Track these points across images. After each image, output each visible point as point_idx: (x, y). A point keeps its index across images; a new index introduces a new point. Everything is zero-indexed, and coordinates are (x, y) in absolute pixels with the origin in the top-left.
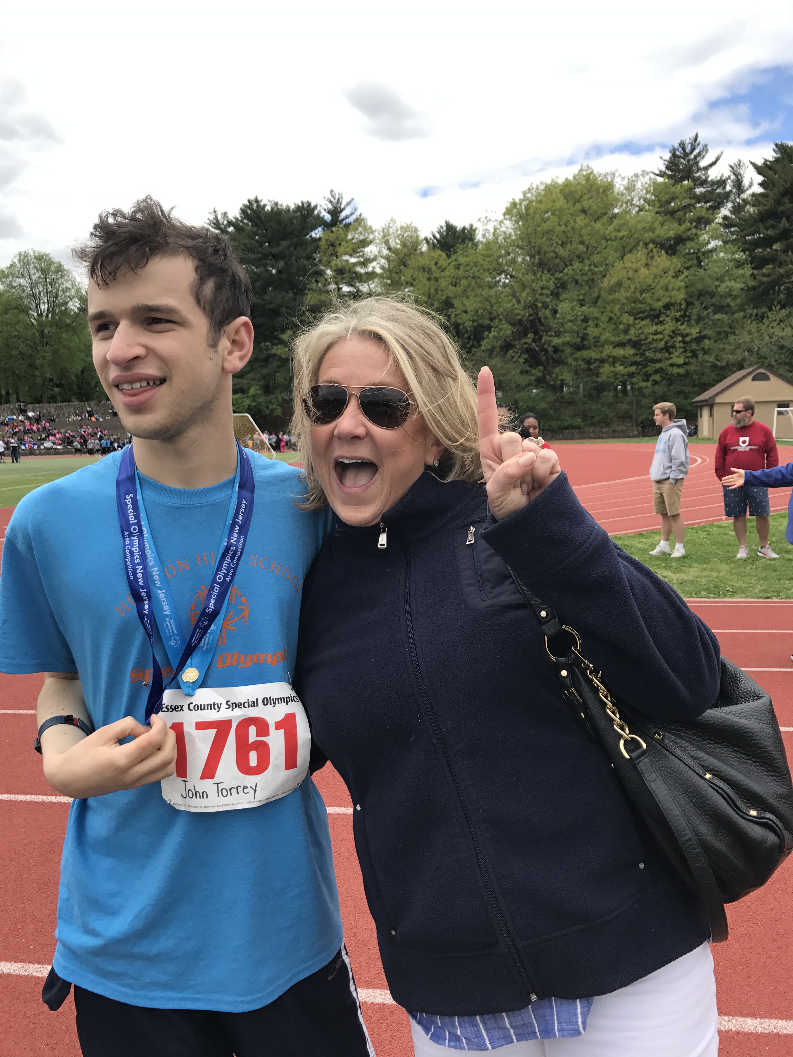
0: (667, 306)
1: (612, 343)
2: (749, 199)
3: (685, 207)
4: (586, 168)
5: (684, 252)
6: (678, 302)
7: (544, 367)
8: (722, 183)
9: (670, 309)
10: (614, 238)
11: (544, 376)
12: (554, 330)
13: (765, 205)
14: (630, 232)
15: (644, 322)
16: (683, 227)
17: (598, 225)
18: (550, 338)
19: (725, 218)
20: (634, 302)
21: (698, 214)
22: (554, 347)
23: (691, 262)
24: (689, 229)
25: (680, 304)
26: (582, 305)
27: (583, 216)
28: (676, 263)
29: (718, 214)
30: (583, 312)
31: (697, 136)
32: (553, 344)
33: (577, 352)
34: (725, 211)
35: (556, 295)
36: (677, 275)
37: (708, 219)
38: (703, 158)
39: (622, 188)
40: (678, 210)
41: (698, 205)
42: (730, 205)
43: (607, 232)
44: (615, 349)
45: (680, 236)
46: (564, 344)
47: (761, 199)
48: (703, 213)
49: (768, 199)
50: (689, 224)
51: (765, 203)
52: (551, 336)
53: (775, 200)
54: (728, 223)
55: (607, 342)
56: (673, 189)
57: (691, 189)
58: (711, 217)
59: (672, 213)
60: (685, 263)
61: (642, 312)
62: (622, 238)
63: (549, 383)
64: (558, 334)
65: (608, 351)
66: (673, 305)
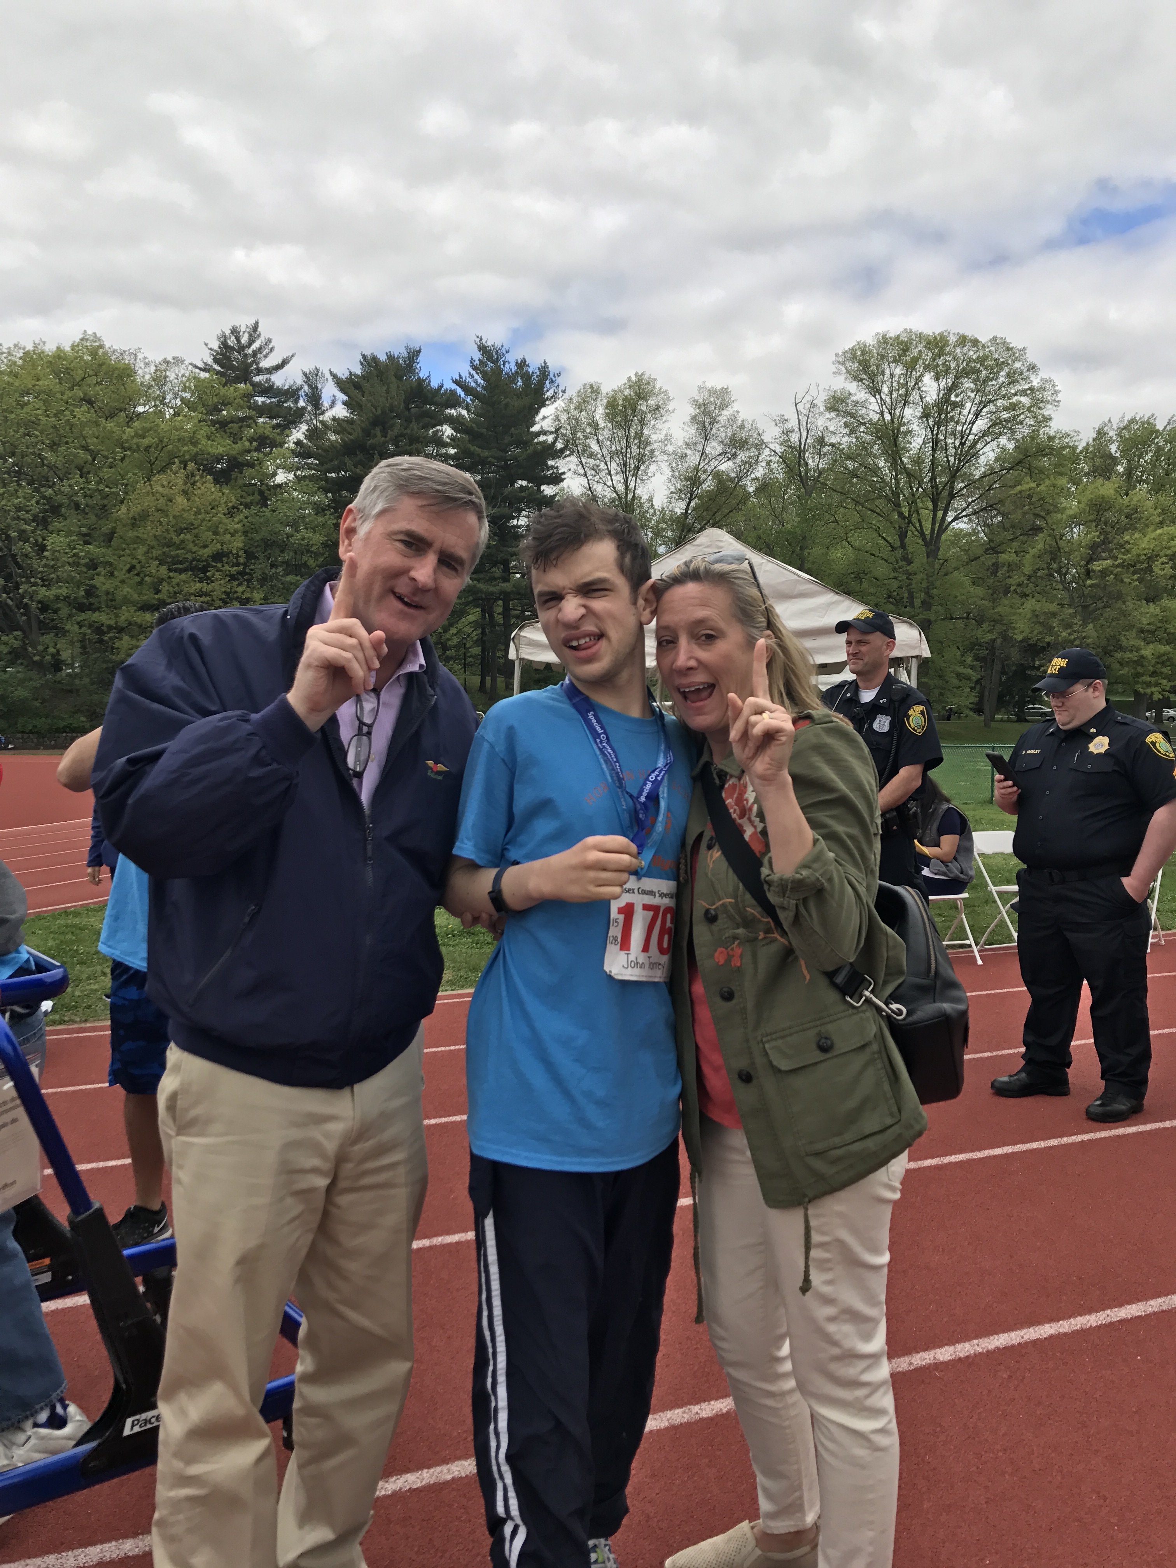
0: (218, 557)
1: (133, 603)
2: (330, 422)
3: (242, 420)
4: (92, 338)
5: (240, 482)
6: (234, 552)
7: (24, 632)
8: (292, 393)
9: (221, 561)
10: (135, 447)
11: (24, 647)
12: (39, 575)
13: (351, 434)
14: (161, 441)
15: (183, 576)
16: (238, 447)
17: (111, 425)
18: (34, 588)
19: (298, 443)
20: (168, 547)
21: (260, 431)
22: (39, 602)
23: (251, 498)
24: (249, 451)
25: (238, 556)
26: (87, 543)
27: (85, 408)
28: (228, 495)
29: (288, 436)
30: (88, 552)
31: (257, 323)
32: (39, 597)
33: (80, 614)
34: (299, 433)
35: (42, 522)
36: (231, 512)
37: (275, 441)
38: (266, 356)
39: (147, 377)
40: (232, 422)
41: (261, 420)
42: (304, 427)
43: (125, 437)
44: (138, 613)
45: (235, 459)
46: (57, 597)
47: (344, 425)
48: (268, 432)
49: (354, 427)
50: (247, 444)
51: (350, 430)
52: (35, 584)
53: (363, 430)
54: (301, 451)
55: (127, 601)
56: (223, 391)
57: (249, 396)
58: (279, 438)
59: (223, 425)
60: (242, 497)
61: (181, 563)
62: (147, 449)
63: (32, 658)
64: (47, 583)
65: (126, 614)
66: (227, 555)
